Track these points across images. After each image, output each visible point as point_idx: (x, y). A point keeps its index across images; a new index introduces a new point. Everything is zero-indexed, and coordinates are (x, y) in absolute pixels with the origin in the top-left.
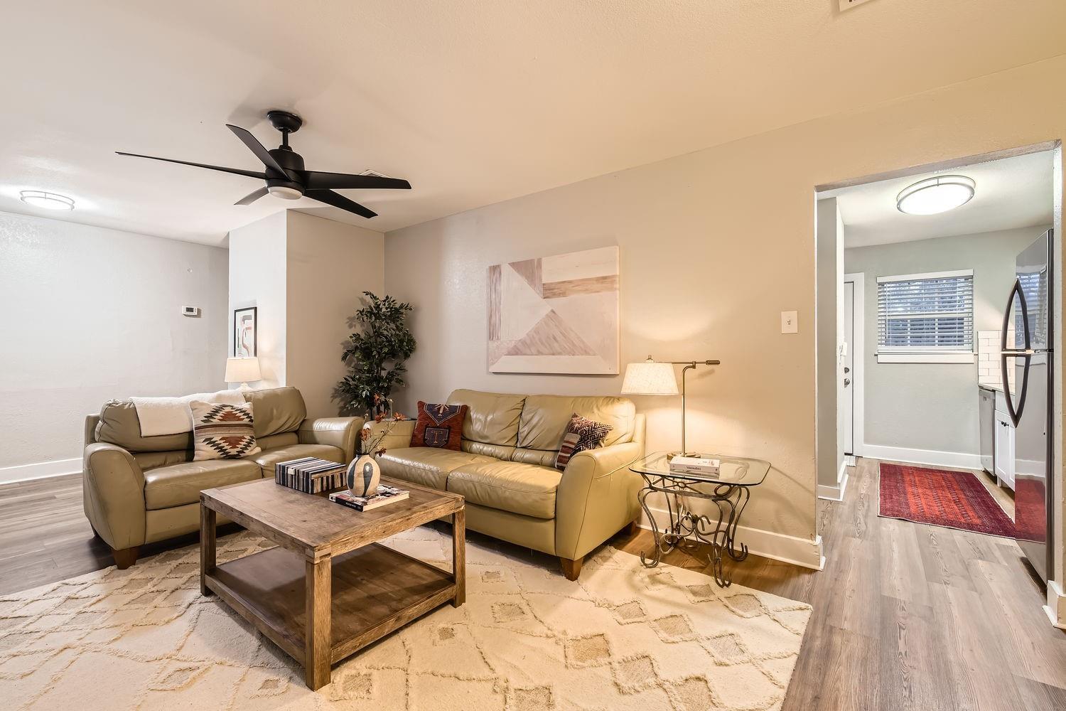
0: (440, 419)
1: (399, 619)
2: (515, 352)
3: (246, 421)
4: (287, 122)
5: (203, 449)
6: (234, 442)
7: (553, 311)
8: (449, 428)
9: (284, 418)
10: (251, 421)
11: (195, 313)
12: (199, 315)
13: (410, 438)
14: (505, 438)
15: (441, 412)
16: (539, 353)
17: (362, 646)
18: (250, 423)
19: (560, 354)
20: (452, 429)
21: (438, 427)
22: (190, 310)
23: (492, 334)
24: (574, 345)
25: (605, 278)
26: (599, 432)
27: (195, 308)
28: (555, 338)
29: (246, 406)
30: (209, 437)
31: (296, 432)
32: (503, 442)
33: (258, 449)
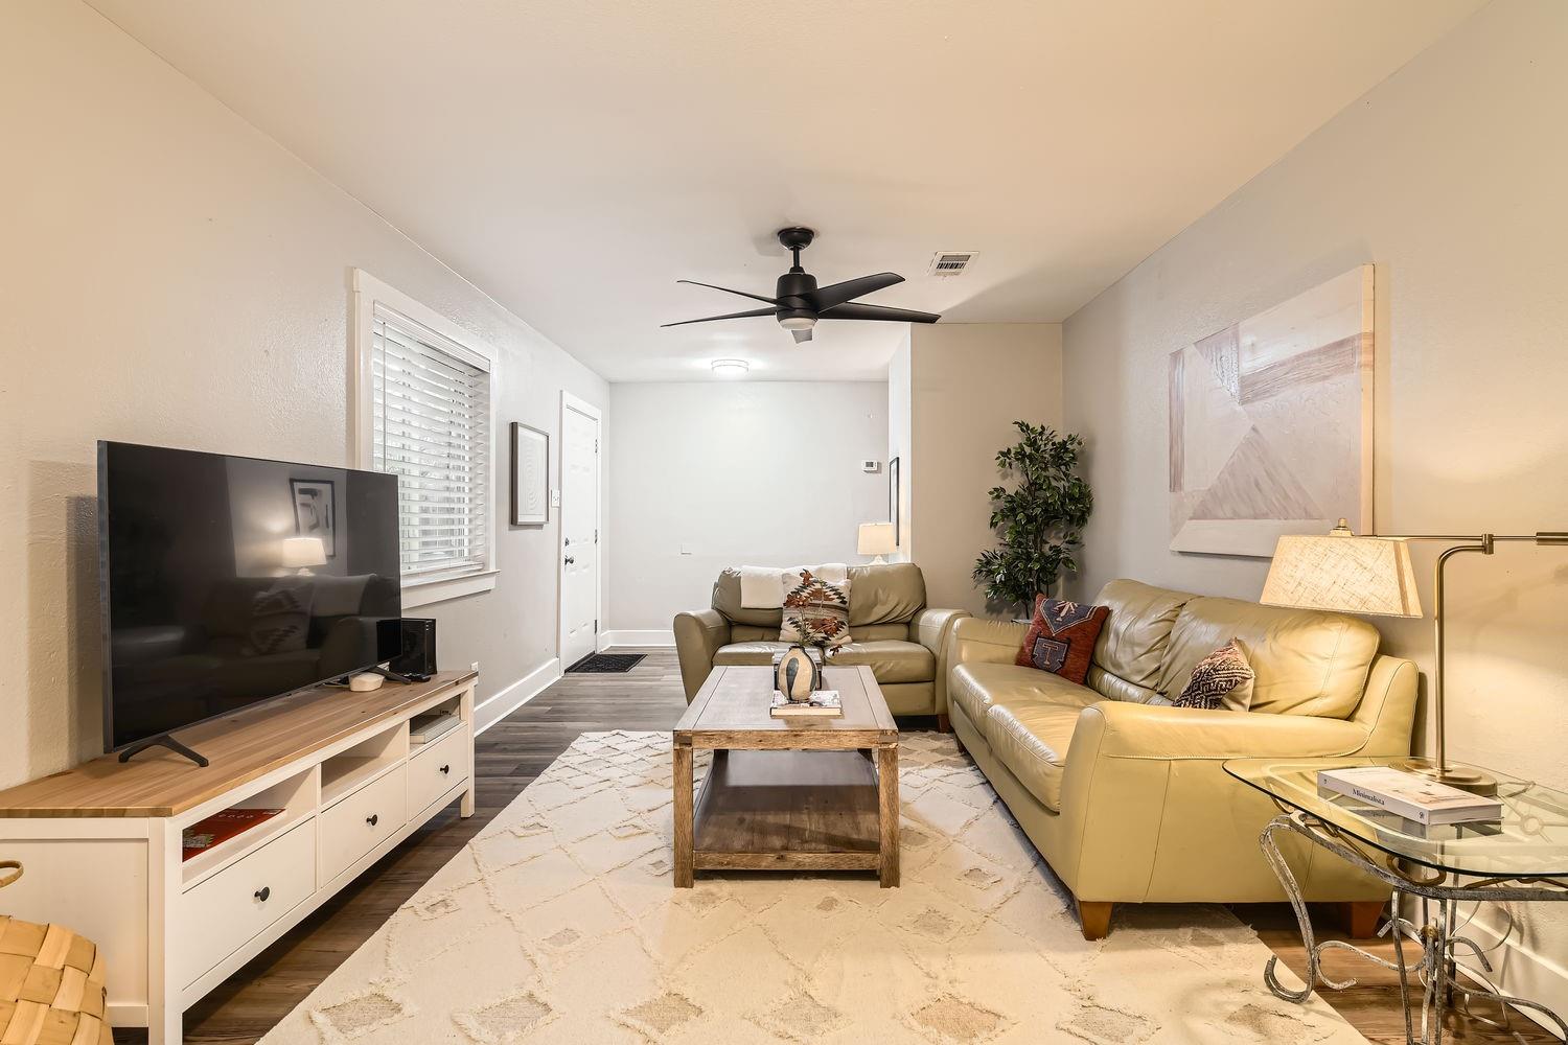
0: (1058, 626)
1: (781, 858)
2: (1202, 514)
3: (837, 602)
4: (796, 238)
5: (788, 631)
6: (818, 625)
7: (1254, 429)
8: (1069, 641)
9: (891, 602)
10: (844, 602)
11: (875, 468)
12: (879, 471)
13: (1017, 650)
14: (1140, 672)
15: (1062, 615)
16: (1236, 516)
17: (730, 867)
18: (842, 605)
19: (1265, 516)
20: (1073, 645)
21: (1053, 639)
22: (871, 464)
23: (1175, 483)
24: (1287, 497)
25: (1341, 344)
26: (1219, 679)
27: (875, 462)
28: (1257, 485)
29: (841, 583)
30: (793, 616)
31: (908, 624)
32: (1137, 678)
33: (848, 638)
